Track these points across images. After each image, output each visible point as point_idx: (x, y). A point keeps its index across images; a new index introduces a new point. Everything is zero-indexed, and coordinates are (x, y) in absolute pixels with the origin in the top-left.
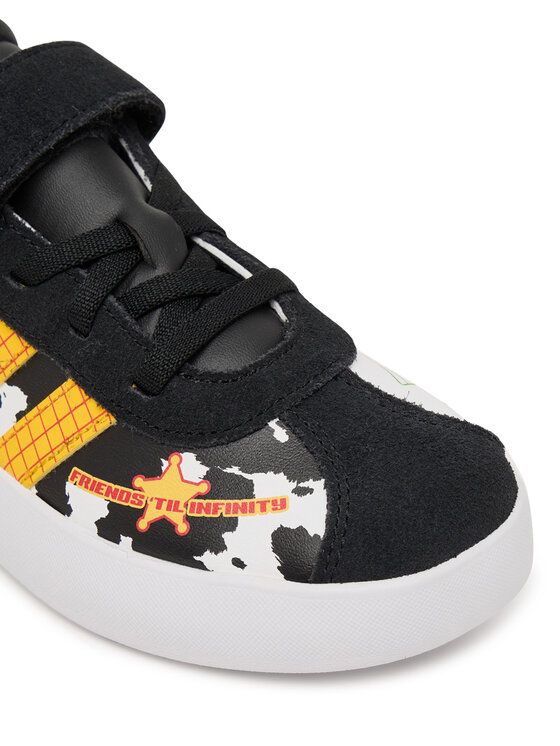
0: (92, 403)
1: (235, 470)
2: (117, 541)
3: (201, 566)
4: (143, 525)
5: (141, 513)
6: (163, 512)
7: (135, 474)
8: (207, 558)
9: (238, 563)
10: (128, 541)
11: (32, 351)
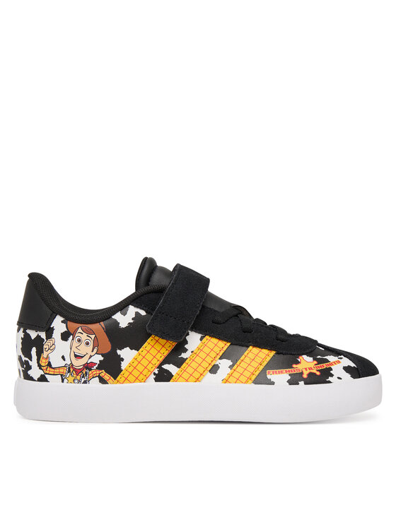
0: (264, 350)
1: (319, 357)
2: (298, 384)
3: (330, 382)
4: (305, 376)
5: (302, 373)
6: (309, 371)
7: (292, 365)
8: (330, 379)
9: (339, 378)
10: (302, 383)
11: (229, 344)
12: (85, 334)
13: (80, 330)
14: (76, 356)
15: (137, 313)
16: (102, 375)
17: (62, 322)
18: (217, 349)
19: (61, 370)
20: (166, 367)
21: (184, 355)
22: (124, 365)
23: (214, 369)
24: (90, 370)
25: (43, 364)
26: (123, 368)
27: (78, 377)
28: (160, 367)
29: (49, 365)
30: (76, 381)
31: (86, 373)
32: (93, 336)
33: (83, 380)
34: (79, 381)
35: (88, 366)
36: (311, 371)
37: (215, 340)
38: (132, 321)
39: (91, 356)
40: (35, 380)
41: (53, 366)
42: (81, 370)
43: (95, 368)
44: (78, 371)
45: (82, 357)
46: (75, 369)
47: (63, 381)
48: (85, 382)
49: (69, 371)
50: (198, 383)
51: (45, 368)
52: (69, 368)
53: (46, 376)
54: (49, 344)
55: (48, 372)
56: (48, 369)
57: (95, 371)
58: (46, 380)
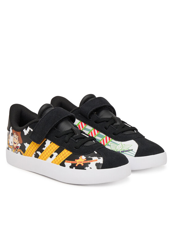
0: (68, 151)
1: (90, 157)
2: (73, 168)
3: (85, 169)
4: (77, 165)
7: (75, 159)
9: (91, 168)
10: (74, 168)
11: (59, 147)
13: (15, 133)
14: (14, 143)
15: (30, 130)
16: (21, 151)
18: (54, 148)
19: (11, 147)
20: (38, 152)
21: (44, 149)
22: (26, 149)
23: (52, 156)
25: (8, 143)
26: (26, 150)
28: (36, 152)
31: (17, 150)
32: (18, 136)
33: (16, 152)
35: (17, 147)
36: (81, 163)
37: (54, 144)
38: (28, 133)
39: (18, 144)
41: (10, 145)
43: (19, 148)
44: (15, 149)
45: (16, 143)
47: (12, 151)
49: (13, 148)
50: (45, 161)
54: (9, 136)
57: (19, 150)
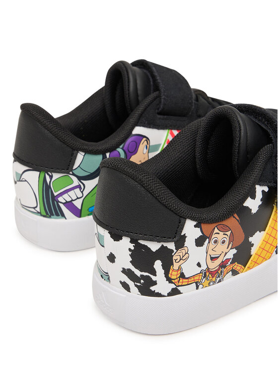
12: (221, 233)
13: (216, 230)
14: (213, 259)
15: (263, 191)
16: (235, 267)
17: (195, 226)
19: (196, 278)
22: (254, 251)
24: (225, 267)
25: (173, 277)
26: (252, 253)
27: (214, 279)
29: (182, 276)
30: (211, 283)
31: (221, 272)
32: (229, 233)
33: (218, 279)
34: (214, 283)
38: (261, 203)
39: (226, 253)
40: (164, 296)
41: (187, 276)
42: (217, 271)
43: (229, 263)
44: (213, 274)
45: (218, 257)
46: (211, 273)
47: (197, 288)
48: (220, 281)
49: (205, 276)
51: (176, 281)
52: (205, 273)
53: (178, 288)
54: (181, 254)
55: (180, 284)
56: (181, 281)
57: (229, 266)
58: (178, 292)
